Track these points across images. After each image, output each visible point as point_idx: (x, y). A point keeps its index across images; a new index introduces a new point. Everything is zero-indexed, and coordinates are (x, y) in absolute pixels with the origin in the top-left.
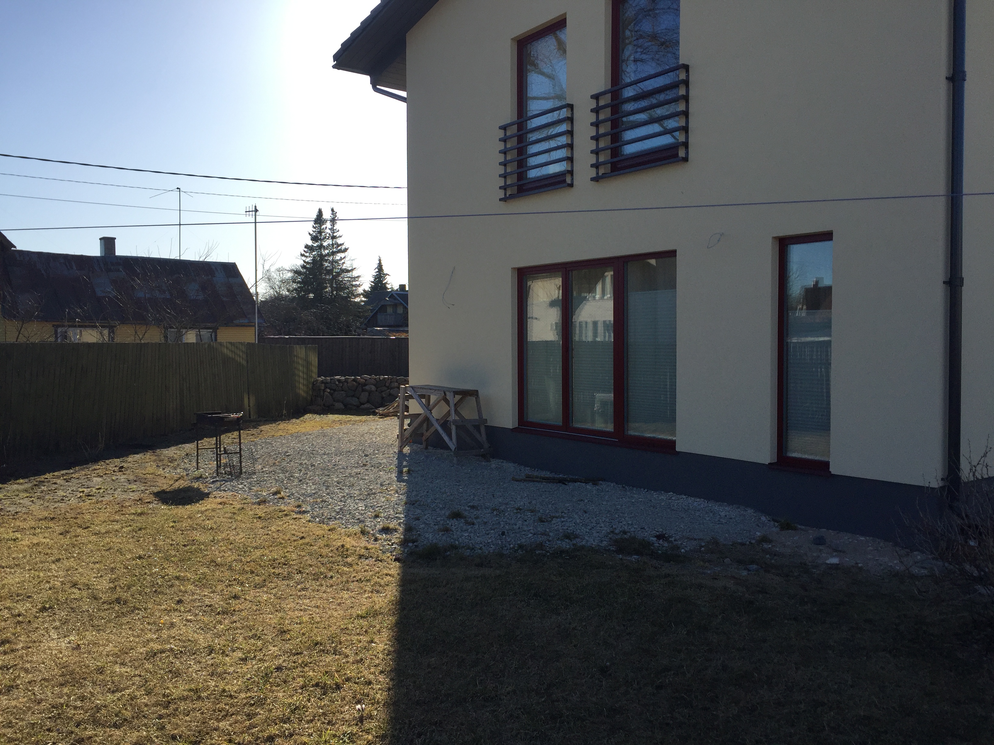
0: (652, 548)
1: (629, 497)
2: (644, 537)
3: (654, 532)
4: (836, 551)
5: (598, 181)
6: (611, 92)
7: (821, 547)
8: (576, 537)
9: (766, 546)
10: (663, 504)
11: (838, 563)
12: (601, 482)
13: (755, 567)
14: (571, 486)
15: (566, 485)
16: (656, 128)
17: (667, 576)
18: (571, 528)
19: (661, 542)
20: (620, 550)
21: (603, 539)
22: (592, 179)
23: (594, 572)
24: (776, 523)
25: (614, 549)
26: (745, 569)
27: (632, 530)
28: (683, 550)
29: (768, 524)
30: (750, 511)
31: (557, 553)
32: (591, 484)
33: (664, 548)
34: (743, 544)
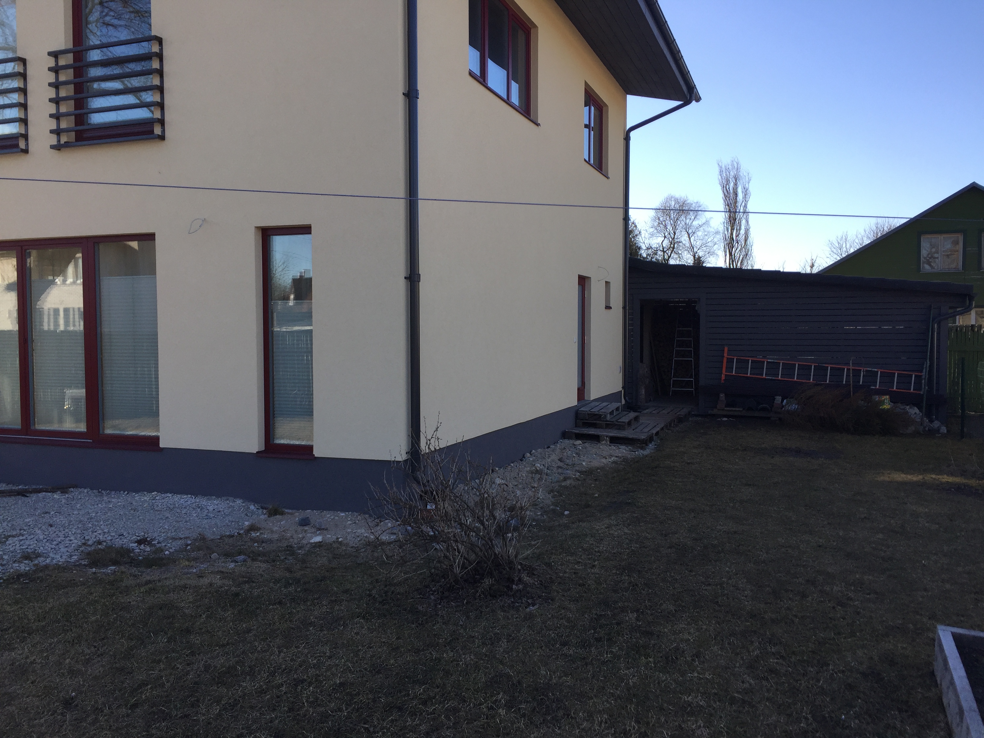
0: (132, 555)
1: (106, 502)
2: (122, 544)
3: (135, 537)
4: (319, 529)
5: (59, 150)
6: (73, 52)
7: (306, 528)
8: (38, 555)
9: (253, 534)
10: (145, 506)
11: (321, 540)
12: (72, 489)
13: (242, 557)
14: (34, 497)
15: (28, 497)
16: (130, 99)
17: (148, 582)
18: (32, 547)
19: (142, 547)
20: (94, 563)
21: (72, 553)
22: (52, 147)
23: (60, 592)
24: (264, 511)
25: (86, 563)
26: (232, 562)
27: (110, 538)
28: (167, 552)
29: (257, 513)
30: (239, 502)
31: (14, 578)
32: (59, 492)
33: (146, 554)
34: (232, 536)
